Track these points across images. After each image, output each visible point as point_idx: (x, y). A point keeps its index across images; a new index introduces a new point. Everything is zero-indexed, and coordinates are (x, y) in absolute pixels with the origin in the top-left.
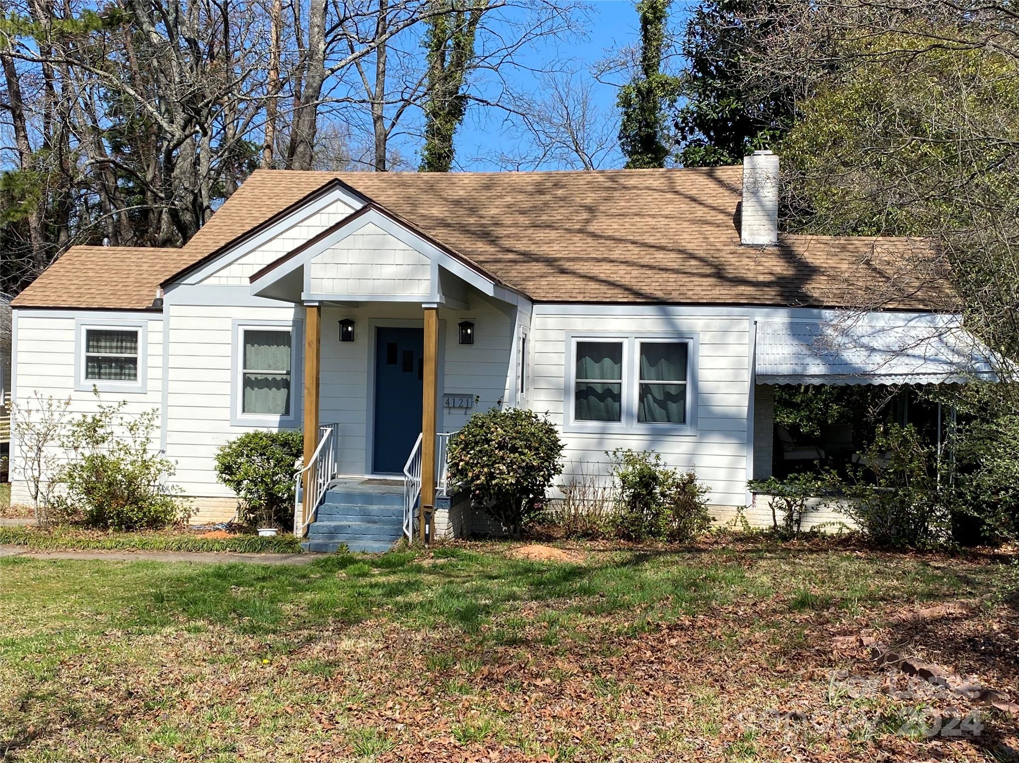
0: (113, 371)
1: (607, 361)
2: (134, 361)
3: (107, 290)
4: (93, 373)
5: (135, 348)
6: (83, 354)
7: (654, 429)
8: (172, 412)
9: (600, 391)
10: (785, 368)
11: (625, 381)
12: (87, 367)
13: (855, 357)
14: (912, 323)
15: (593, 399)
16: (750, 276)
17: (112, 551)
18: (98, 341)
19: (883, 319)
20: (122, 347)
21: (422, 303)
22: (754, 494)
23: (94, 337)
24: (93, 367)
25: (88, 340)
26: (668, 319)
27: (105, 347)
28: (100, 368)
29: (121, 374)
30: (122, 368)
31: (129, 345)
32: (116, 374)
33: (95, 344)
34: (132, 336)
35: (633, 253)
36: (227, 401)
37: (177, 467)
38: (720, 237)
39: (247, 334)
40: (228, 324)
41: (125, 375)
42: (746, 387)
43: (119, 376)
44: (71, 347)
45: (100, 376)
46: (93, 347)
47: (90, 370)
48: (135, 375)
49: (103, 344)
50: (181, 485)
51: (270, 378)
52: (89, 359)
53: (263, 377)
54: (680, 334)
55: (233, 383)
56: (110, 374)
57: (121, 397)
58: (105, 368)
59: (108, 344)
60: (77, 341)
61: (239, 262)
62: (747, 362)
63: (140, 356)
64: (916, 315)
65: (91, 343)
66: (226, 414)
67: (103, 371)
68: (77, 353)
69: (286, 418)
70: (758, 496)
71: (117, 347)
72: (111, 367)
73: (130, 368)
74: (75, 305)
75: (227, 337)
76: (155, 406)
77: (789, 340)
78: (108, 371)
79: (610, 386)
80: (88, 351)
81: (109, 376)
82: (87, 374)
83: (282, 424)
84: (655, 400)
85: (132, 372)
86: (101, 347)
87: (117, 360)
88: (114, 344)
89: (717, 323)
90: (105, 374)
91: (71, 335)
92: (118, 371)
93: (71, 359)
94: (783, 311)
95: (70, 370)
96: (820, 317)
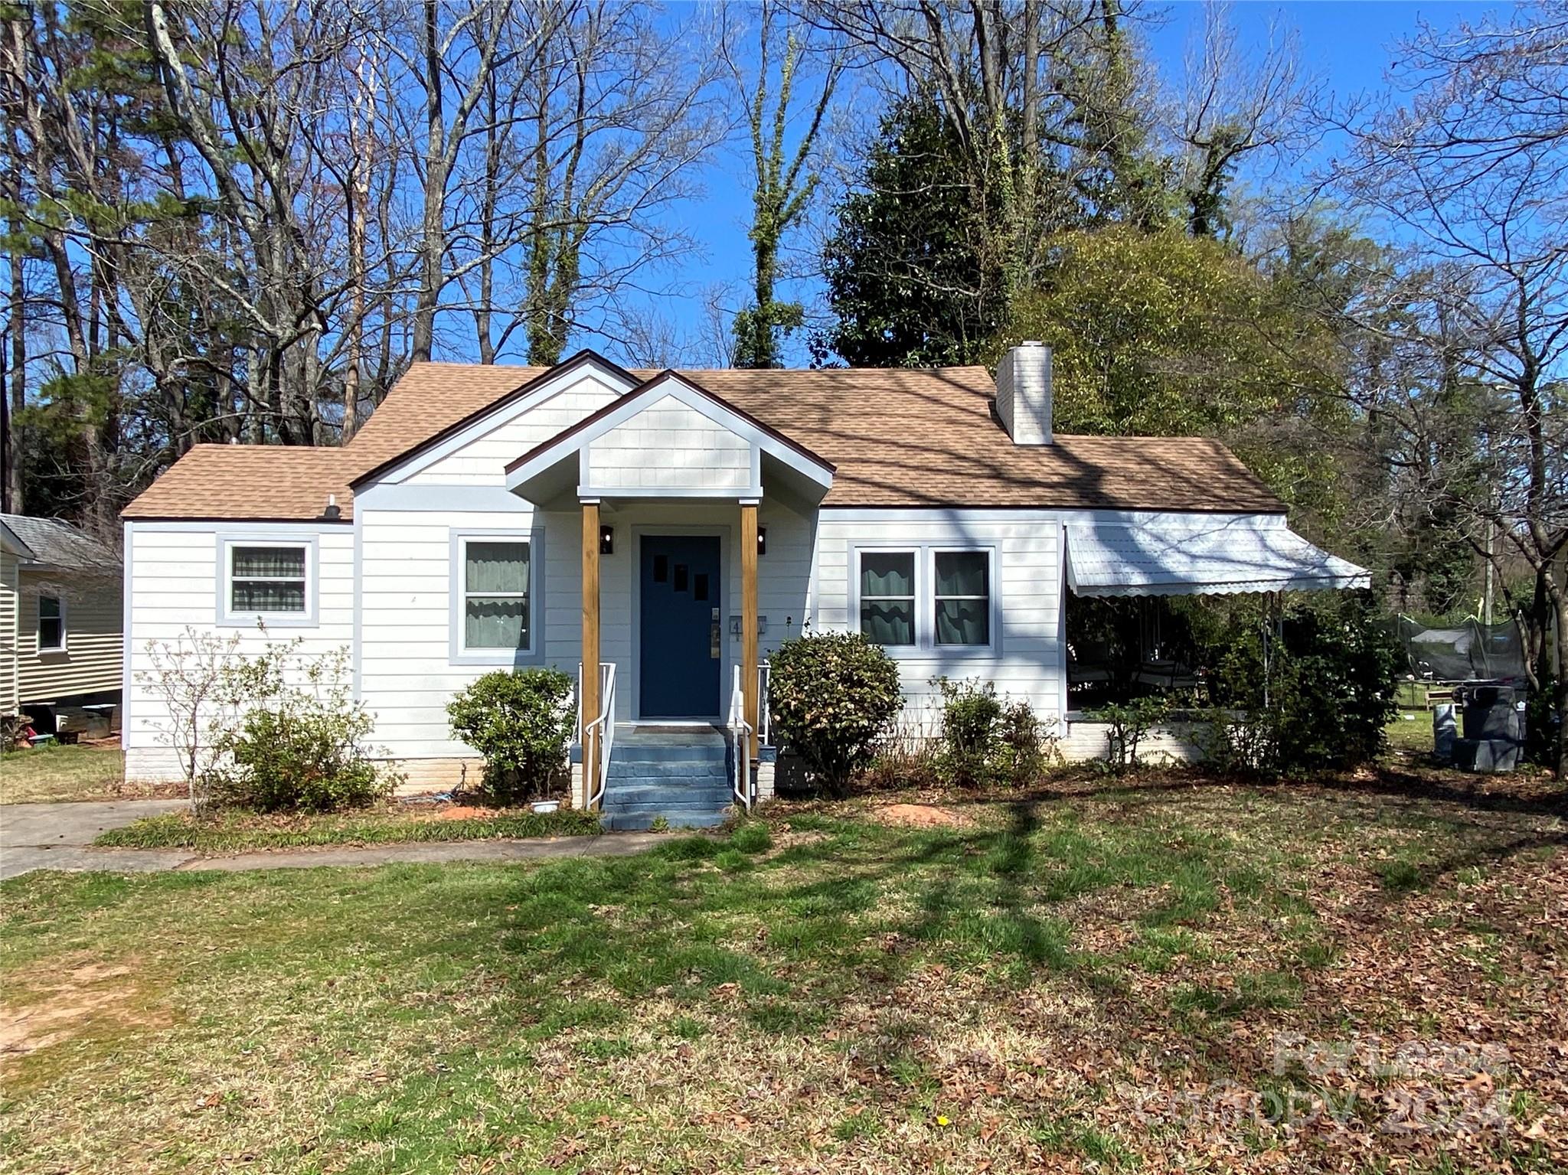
0: (270, 599)
1: (893, 575)
2: (300, 587)
3: (256, 496)
4: (241, 604)
5: (302, 571)
6: (228, 579)
7: (945, 653)
8: (367, 650)
9: (886, 610)
10: (1103, 578)
11: (918, 598)
12: (234, 595)
13: (1176, 565)
14: (1231, 526)
15: (877, 619)
16: (1038, 477)
17: (326, 848)
18: (247, 562)
19: (1199, 522)
20: (281, 569)
21: (738, 499)
22: (1069, 722)
23: (243, 556)
24: (242, 595)
25: (235, 561)
26: (956, 523)
27: (259, 570)
28: (251, 596)
29: (281, 604)
30: (282, 596)
31: (291, 565)
32: (274, 604)
33: (244, 565)
34: (298, 554)
35: (897, 454)
36: (444, 634)
37: (376, 721)
38: (985, 436)
39: (471, 546)
40: (444, 534)
41: (287, 604)
42: (1056, 601)
43: (278, 606)
44: (210, 570)
45: (250, 606)
46: (242, 569)
47: (237, 599)
48: (302, 605)
49: (255, 565)
50: (388, 745)
51: (500, 602)
52: (237, 585)
53: (491, 601)
54: (971, 542)
55: (452, 609)
56: (266, 604)
57: (295, 634)
58: (259, 596)
59: (262, 565)
60: (219, 562)
61: (457, 454)
62: (1056, 574)
63: (308, 580)
64: (1234, 517)
65: (239, 564)
66: (444, 650)
67: (255, 600)
68: (219, 577)
69: (524, 653)
70: (1073, 725)
71: (275, 569)
72: (266, 595)
73: (293, 596)
74: (215, 515)
75: (444, 551)
76: (345, 644)
77: (1097, 547)
78: (262, 600)
79: (898, 604)
80: (234, 574)
81: (265, 606)
82: (234, 604)
83: (518, 661)
84: (950, 619)
85: (297, 600)
86: (252, 569)
87: (275, 585)
88: (272, 565)
89: (1014, 530)
90: (259, 604)
91: (211, 555)
92: (277, 599)
93: (211, 585)
94: (1087, 514)
95: (211, 601)
96: (1130, 520)
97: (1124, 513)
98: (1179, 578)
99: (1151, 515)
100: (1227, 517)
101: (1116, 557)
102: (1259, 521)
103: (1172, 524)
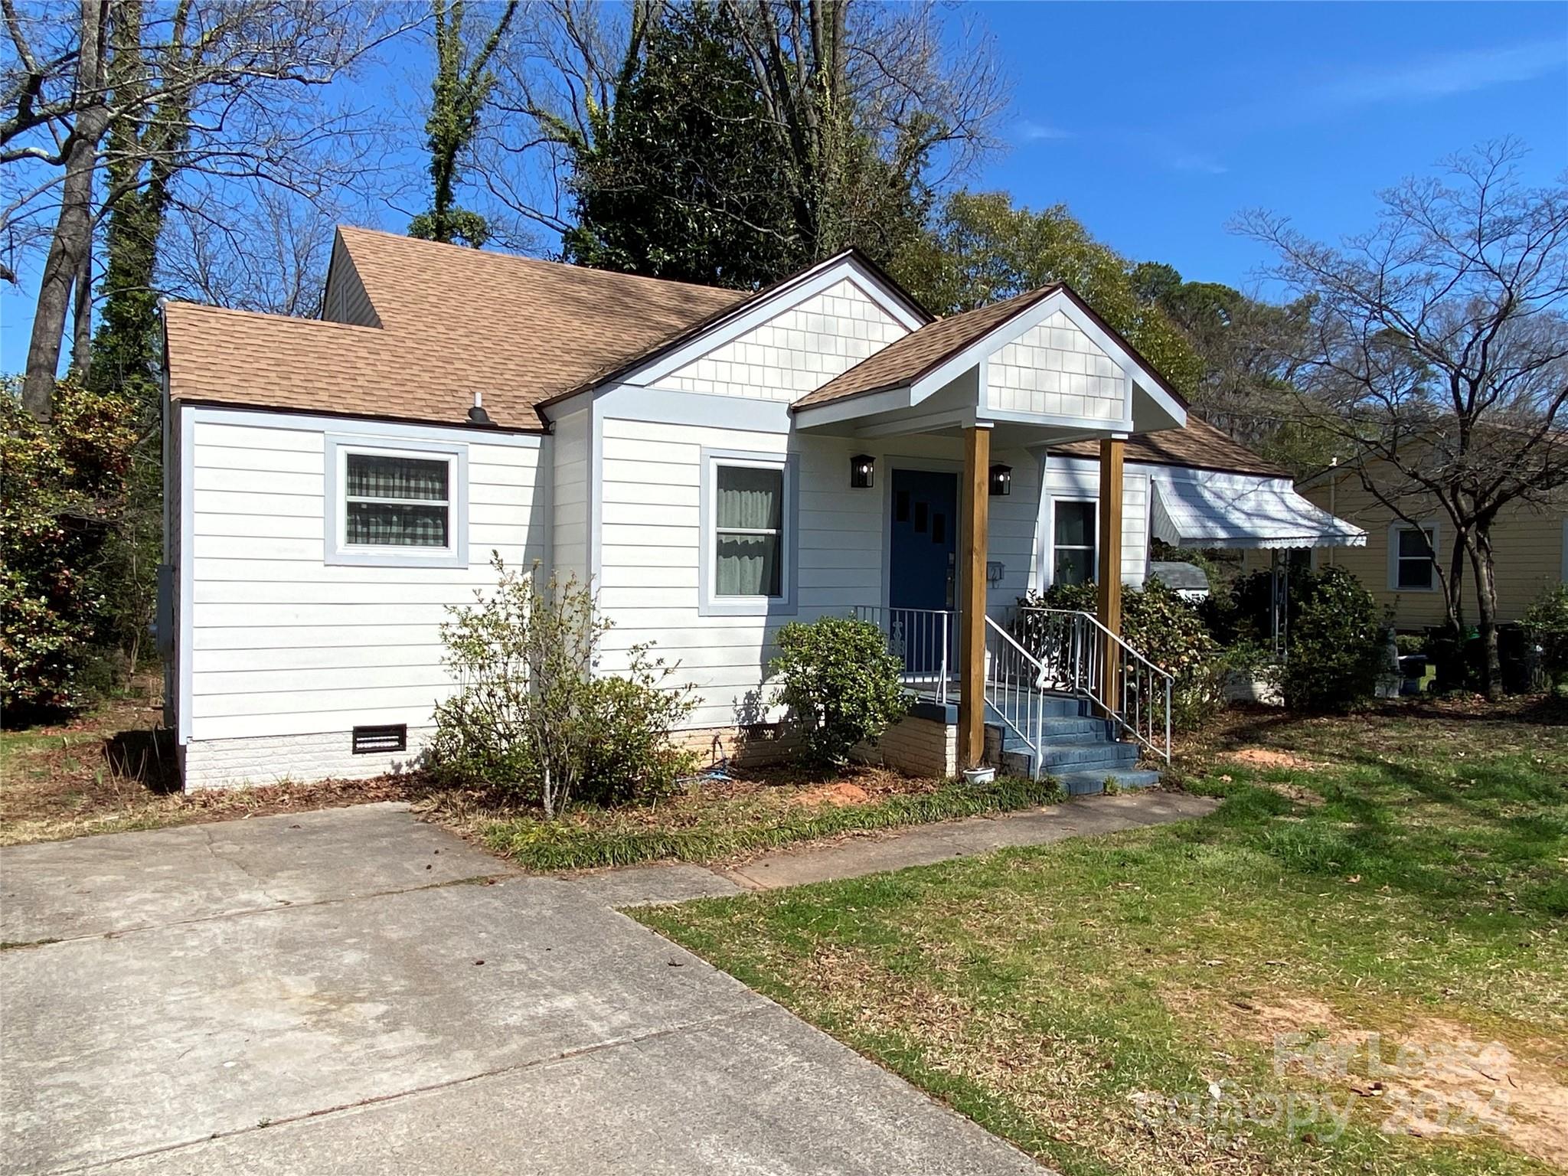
0: (395, 529)
2: (440, 513)
4: (357, 533)
5: (444, 494)
6: (342, 499)
12: (349, 522)
13: (1239, 520)
18: (370, 476)
23: (360, 467)
24: (358, 522)
25: (350, 473)
27: (377, 488)
28: (369, 523)
29: (405, 536)
32: (398, 536)
33: (365, 480)
34: (436, 472)
36: (693, 577)
39: (722, 471)
40: (695, 454)
44: (318, 484)
45: (367, 538)
47: (352, 528)
48: (443, 538)
52: (352, 508)
55: (702, 548)
58: (377, 524)
60: (328, 475)
61: (711, 356)
62: (1144, 527)
63: (453, 504)
65: (354, 479)
66: (693, 597)
67: (373, 529)
68: (328, 496)
69: (776, 601)
72: (390, 523)
73: (429, 525)
74: (322, 406)
75: (693, 476)
77: (1181, 501)
78: (381, 529)
80: (350, 493)
82: (349, 533)
83: (771, 611)
85: (436, 531)
87: (398, 509)
90: (377, 535)
91: (317, 463)
92: (401, 529)
93: (317, 507)
94: (1167, 470)
95: (317, 528)
96: (1195, 478)
97: (1191, 471)
98: (1245, 533)
99: (1209, 473)
100: (1256, 479)
101: (1198, 513)
102: (1276, 482)
103: (1221, 482)
